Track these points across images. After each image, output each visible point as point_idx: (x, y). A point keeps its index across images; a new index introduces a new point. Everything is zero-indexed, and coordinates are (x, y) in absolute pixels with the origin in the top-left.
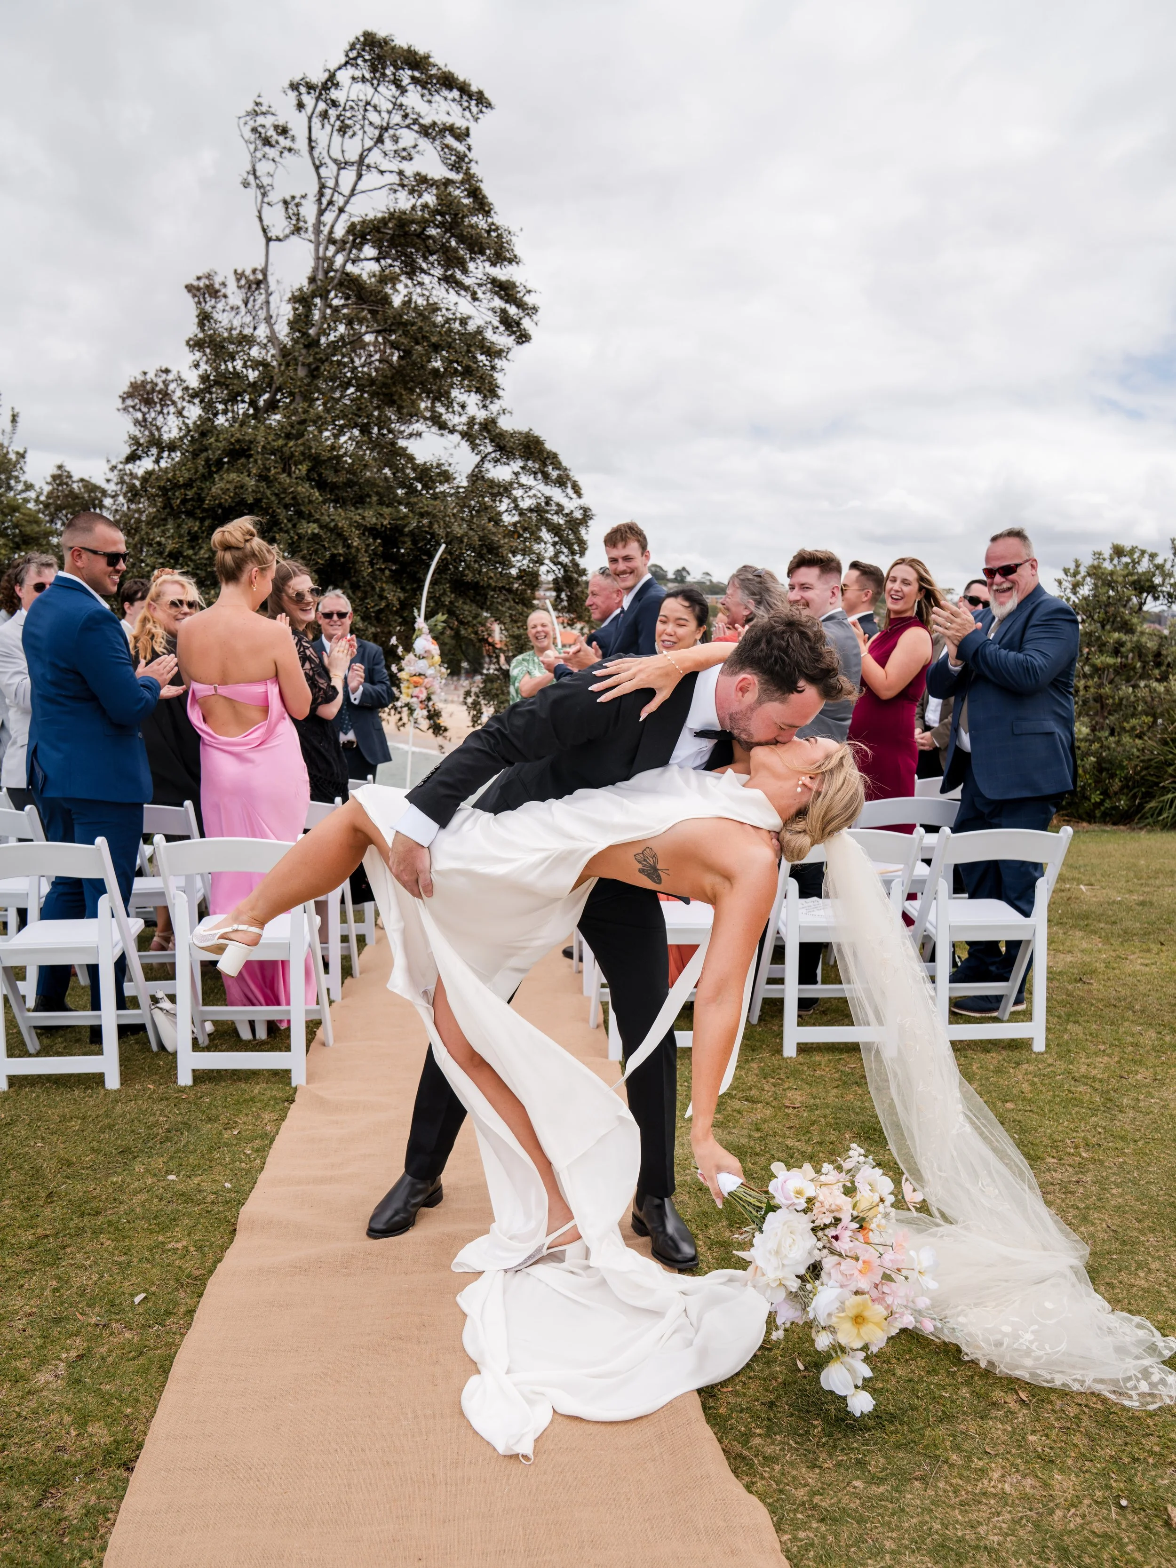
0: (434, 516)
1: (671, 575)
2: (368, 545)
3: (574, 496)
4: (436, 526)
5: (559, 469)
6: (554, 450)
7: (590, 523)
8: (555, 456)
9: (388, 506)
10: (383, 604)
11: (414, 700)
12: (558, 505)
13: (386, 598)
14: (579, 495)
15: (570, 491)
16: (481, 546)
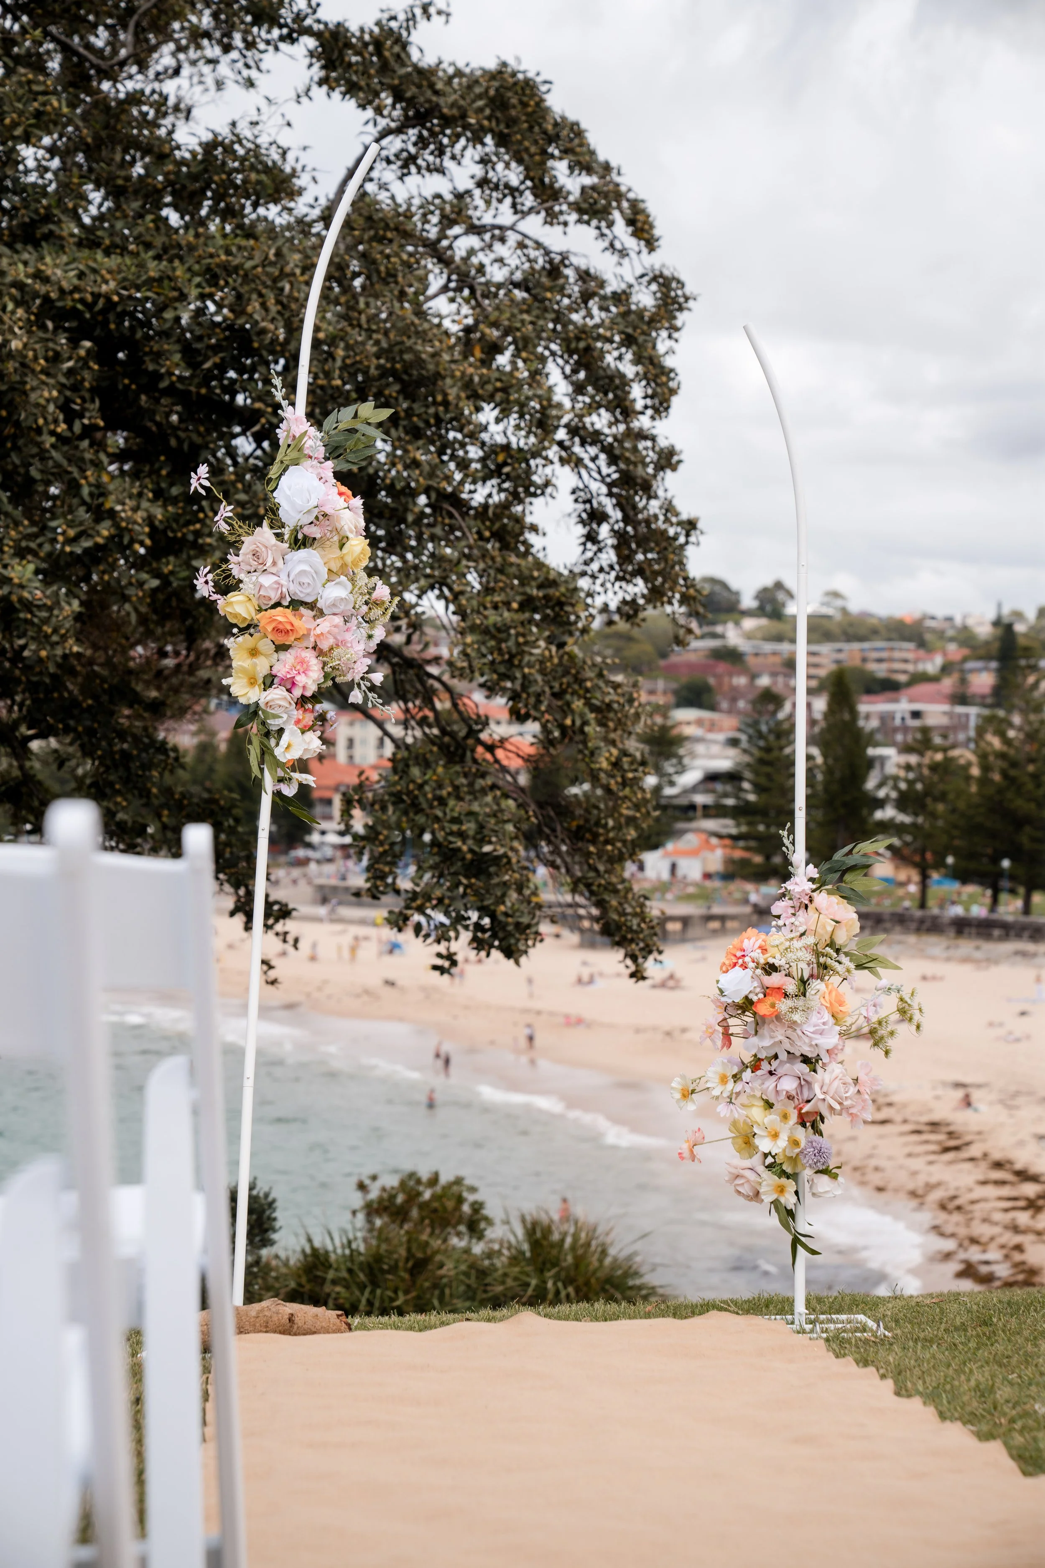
0: (247, 278)
1: (748, 601)
2: (56, 359)
3: (631, 243)
4: (254, 306)
5: (588, 169)
6: (572, 116)
7: (681, 318)
8: (577, 131)
9: (107, 253)
10: (105, 530)
11: (277, 694)
12: (585, 276)
13: (112, 514)
14: (651, 244)
15: (621, 230)
16: (384, 373)
